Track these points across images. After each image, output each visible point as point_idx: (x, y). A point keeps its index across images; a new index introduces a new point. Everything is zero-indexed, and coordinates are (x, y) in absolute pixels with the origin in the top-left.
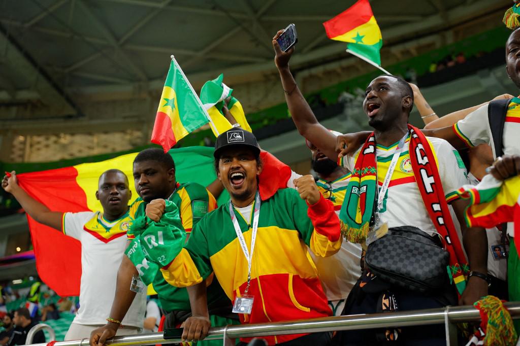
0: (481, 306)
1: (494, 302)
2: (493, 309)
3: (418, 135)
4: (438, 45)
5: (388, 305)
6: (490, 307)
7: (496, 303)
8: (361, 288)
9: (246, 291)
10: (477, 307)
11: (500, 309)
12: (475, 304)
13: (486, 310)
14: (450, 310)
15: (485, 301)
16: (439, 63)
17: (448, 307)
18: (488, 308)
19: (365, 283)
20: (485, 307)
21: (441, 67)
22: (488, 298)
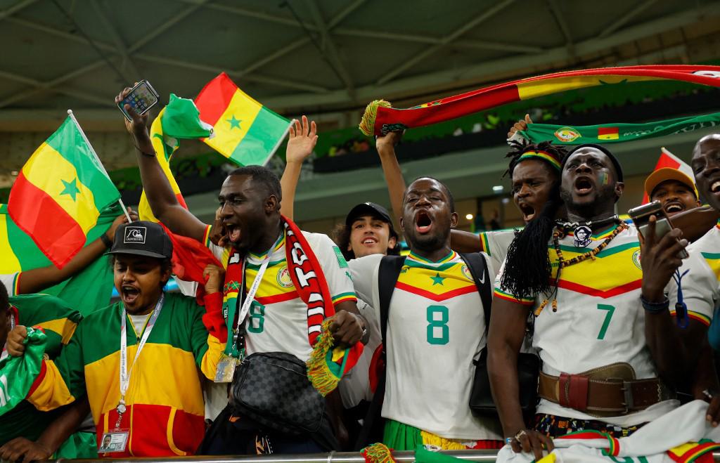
0: (368, 454)
1: (381, 451)
2: (380, 458)
3: (294, 232)
4: (342, 125)
5: (263, 449)
6: (377, 455)
7: (383, 452)
8: (232, 423)
9: (117, 425)
10: (364, 455)
11: (387, 459)
12: (362, 451)
13: (373, 459)
14: (334, 456)
15: (373, 449)
16: (339, 148)
17: (333, 452)
18: (375, 457)
19: (238, 418)
20: (372, 455)
21: (342, 152)
22: (376, 445)
